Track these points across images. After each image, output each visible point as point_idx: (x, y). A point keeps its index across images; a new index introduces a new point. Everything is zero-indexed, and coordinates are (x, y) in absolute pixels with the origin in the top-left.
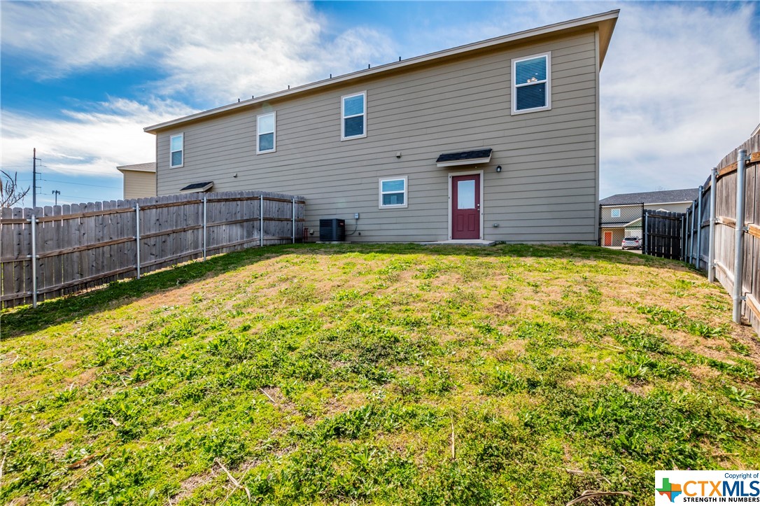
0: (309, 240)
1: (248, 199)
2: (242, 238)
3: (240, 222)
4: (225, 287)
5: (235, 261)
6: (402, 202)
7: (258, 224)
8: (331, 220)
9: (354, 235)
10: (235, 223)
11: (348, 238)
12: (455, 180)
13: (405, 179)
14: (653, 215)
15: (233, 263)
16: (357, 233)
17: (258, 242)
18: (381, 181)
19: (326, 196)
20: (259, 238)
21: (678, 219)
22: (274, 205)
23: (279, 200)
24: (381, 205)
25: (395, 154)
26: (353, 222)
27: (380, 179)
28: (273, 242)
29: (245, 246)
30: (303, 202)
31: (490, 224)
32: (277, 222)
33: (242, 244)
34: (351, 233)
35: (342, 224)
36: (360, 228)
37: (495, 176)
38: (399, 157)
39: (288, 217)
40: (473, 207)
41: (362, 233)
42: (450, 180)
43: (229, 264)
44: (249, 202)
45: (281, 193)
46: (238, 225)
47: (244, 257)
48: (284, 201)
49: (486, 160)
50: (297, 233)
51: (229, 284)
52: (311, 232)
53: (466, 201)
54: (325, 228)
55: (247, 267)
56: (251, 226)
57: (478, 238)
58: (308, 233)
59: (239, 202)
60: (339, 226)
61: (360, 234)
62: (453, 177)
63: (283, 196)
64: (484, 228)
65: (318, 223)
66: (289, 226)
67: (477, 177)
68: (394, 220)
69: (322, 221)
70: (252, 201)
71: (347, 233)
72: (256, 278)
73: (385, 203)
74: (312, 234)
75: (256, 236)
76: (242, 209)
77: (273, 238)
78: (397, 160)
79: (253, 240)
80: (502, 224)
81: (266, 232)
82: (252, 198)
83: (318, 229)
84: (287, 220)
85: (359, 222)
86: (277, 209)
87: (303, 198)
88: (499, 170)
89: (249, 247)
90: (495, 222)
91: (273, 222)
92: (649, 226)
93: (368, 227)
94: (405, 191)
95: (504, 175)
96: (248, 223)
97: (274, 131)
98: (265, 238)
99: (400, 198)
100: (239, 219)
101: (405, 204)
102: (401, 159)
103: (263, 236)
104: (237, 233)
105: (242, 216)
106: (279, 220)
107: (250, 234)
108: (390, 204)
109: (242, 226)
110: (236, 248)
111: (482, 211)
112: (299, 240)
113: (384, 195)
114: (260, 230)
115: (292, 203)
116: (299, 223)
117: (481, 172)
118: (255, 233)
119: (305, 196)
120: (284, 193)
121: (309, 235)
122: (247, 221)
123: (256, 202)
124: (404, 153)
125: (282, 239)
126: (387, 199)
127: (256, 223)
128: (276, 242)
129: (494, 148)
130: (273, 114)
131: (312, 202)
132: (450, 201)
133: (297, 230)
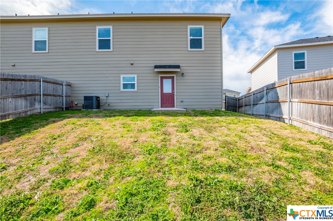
0: (74, 108)
1: (31, 80)
2: (26, 107)
3: (25, 96)
4: (27, 150)
5: (26, 125)
6: (134, 88)
7: (39, 98)
8: (92, 97)
9: (105, 105)
10: (21, 96)
11: (101, 107)
12: (162, 78)
13: (135, 76)
14: (229, 98)
15: (24, 127)
16: (107, 104)
17: (39, 110)
18: (122, 76)
19: (86, 82)
20: (39, 108)
21: (236, 100)
22: (51, 86)
23: (54, 83)
24: (122, 89)
25: (129, 62)
26: (105, 98)
27: (121, 75)
28: (49, 110)
29: (29, 113)
30: (70, 86)
31: (179, 100)
32: (53, 97)
33: (26, 112)
34: (104, 104)
35: (98, 99)
36: (108, 101)
37: (181, 78)
38: (132, 64)
39: (60, 94)
40: (171, 92)
41: (111, 104)
42: (160, 78)
43: (20, 127)
44: (32, 82)
45: (55, 79)
46: (23, 98)
47: (32, 122)
48: (57, 84)
49: (178, 70)
50: (66, 104)
51: (31, 147)
52: (76, 103)
53: (167, 89)
54: (86, 101)
55: (39, 129)
56: (33, 99)
57: (174, 107)
58: (74, 104)
59: (23, 82)
60: (97, 100)
61: (109, 105)
62: (161, 77)
63: (56, 80)
64: (176, 102)
65: (83, 98)
66: (61, 100)
67: (172, 78)
68: (129, 98)
69: (85, 97)
70: (34, 82)
71: (101, 104)
72: (55, 139)
73: (124, 88)
74: (76, 105)
75: (37, 106)
76: (27, 88)
77: (50, 107)
78: (131, 66)
79: (35, 109)
80: (184, 100)
81: (45, 103)
82: (33, 80)
83: (83, 102)
84: (59, 96)
85: (108, 98)
86: (52, 88)
87: (69, 83)
88: (183, 75)
89: (31, 113)
90: (181, 100)
91: (50, 96)
92: (227, 102)
93: (114, 101)
94: (136, 82)
95: (185, 78)
96: (31, 97)
97: (47, 40)
98: (44, 107)
99: (133, 86)
100: (24, 94)
101: (136, 89)
102: (133, 66)
103: (43, 106)
104: (22, 105)
105: (26, 92)
106: (54, 96)
107: (32, 105)
108: (127, 89)
109: (26, 99)
110: (21, 114)
111: (175, 94)
112: (67, 109)
113: (123, 84)
114: (40, 102)
115: (63, 85)
116: (67, 98)
117: (175, 75)
118: (37, 104)
119: (71, 82)
120: (57, 79)
121: (74, 105)
122: (30, 95)
123: (37, 83)
124: (135, 62)
125: (56, 108)
126: (125, 86)
127: (37, 98)
128: (52, 110)
129: (181, 65)
130: (47, 29)
131: (76, 86)
132: (160, 88)
133: (66, 102)
